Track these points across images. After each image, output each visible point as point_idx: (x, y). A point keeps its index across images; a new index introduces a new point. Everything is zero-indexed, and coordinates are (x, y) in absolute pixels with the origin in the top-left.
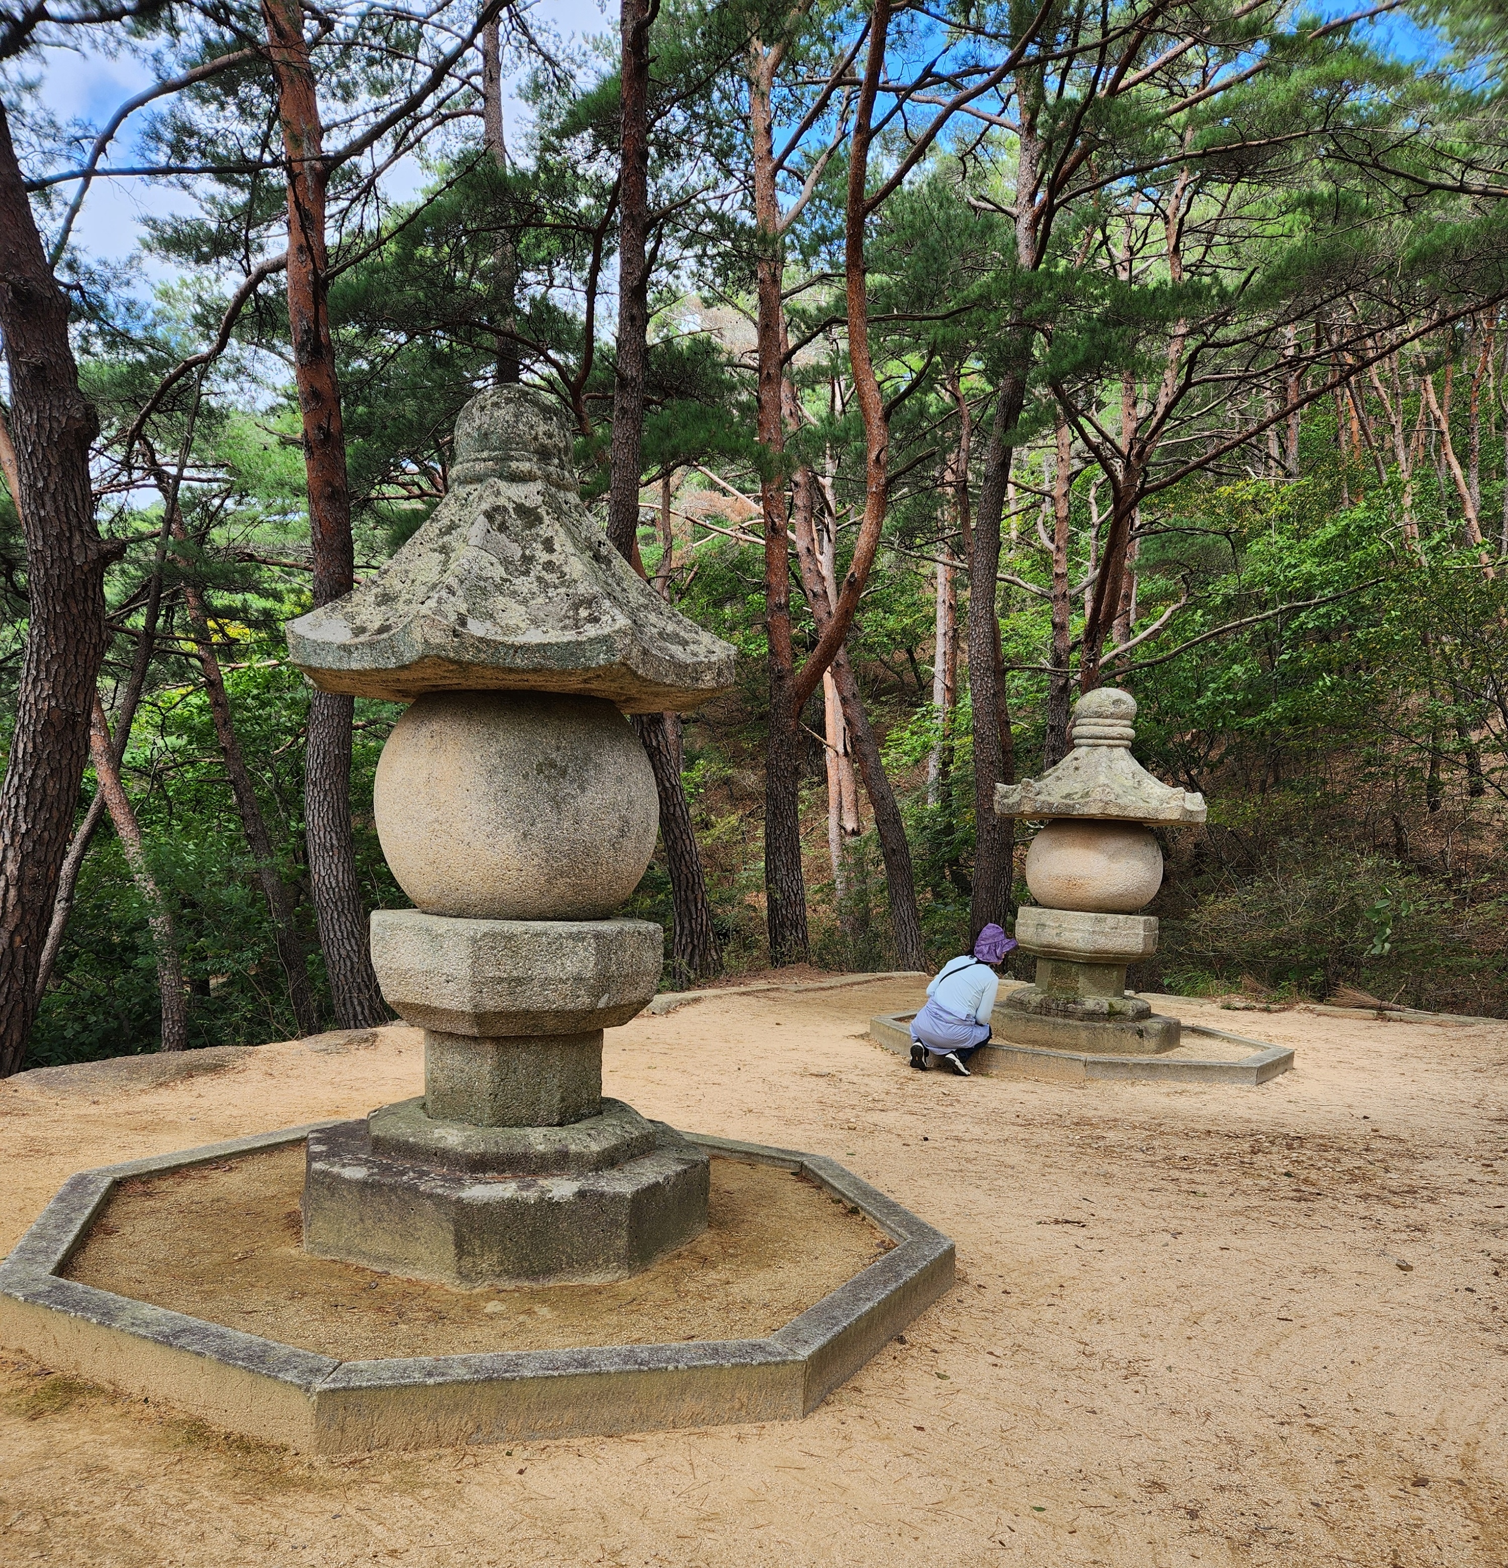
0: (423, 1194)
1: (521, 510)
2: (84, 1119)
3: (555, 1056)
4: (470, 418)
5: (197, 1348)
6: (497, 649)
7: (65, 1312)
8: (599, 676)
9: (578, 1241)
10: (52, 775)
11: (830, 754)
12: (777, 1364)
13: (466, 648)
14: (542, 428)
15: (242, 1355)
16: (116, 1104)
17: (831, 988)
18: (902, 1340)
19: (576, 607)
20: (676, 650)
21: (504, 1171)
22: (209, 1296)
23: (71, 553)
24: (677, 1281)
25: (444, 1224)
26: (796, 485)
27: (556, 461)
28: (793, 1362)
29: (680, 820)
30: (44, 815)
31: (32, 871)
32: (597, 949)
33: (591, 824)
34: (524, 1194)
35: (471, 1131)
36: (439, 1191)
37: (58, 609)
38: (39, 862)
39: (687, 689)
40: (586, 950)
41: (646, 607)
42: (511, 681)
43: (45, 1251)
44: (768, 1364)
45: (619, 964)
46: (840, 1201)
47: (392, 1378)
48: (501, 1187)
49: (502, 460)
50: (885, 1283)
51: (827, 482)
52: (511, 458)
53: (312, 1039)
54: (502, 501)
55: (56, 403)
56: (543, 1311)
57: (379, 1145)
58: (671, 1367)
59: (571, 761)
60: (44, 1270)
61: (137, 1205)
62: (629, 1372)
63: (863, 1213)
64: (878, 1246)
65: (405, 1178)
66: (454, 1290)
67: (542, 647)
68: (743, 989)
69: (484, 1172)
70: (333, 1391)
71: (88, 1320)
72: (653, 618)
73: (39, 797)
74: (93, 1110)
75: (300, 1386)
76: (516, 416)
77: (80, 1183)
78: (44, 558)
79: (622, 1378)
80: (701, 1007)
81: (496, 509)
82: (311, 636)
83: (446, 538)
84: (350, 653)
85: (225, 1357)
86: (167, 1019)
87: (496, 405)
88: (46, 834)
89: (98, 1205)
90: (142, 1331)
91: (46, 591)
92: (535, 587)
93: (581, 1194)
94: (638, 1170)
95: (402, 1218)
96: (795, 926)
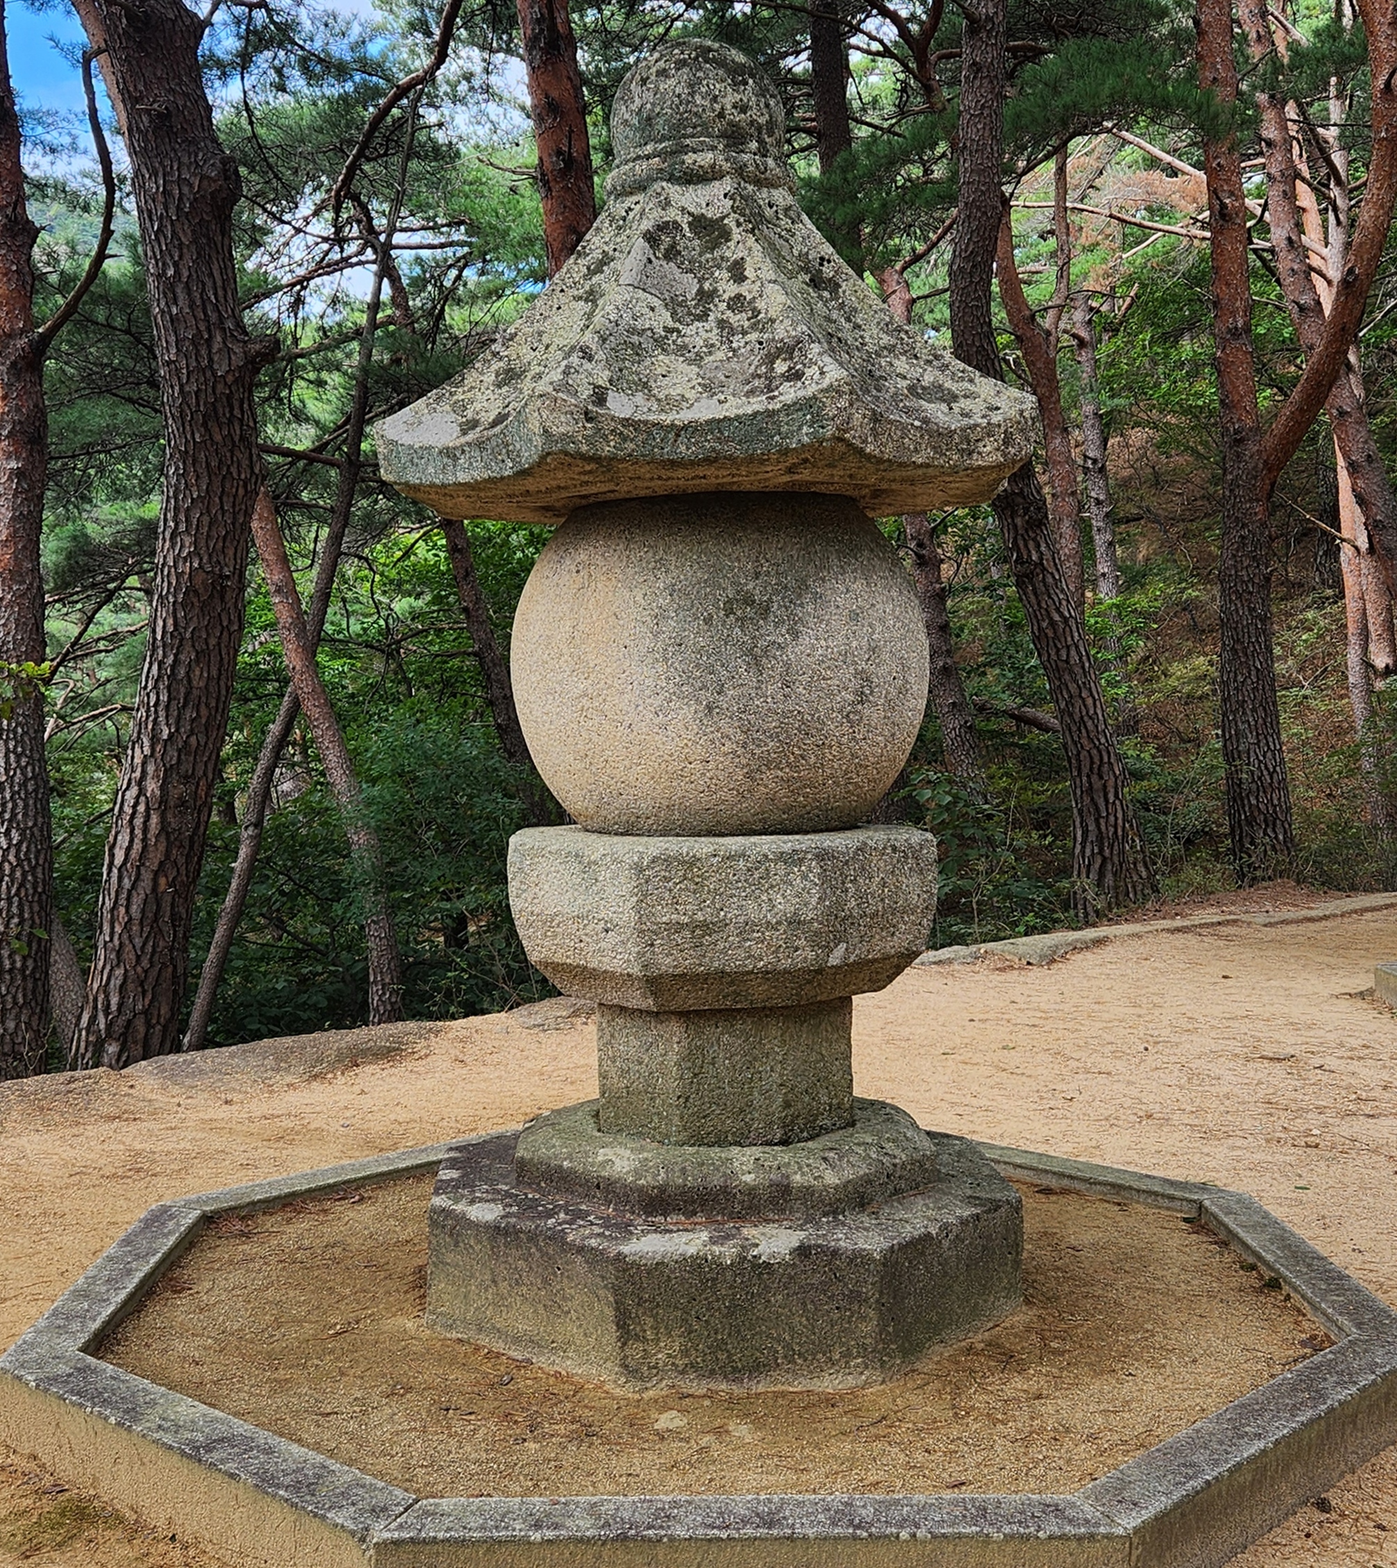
0: (572, 1245)
1: (701, 224)
2: (211, 1126)
3: (773, 1039)
4: (629, 100)
5: (231, 1466)
6: (649, 433)
7: (81, 1405)
8: (806, 461)
9: (799, 1322)
10: (198, 661)
11: (1346, 552)
12: (1080, 1539)
13: (605, 437)
14: (730, 98)
15: (287, 1481)
16: (253, 1105)
17: (1326, 918)
18: (1323, 1506)
19: (770, 360)
20: (937, 412)
21: (694, 1213)
22: (281, 1386)
23: (211, 360)
24: (958, 1390)
25: (601, 1293)
26: (1270, 144)
27: (754, 145)
28: (1108, 1537)
29: (1077, 670)
30: (190, 714)
31: (178, 790)
32: (823, 875)
33: (809, 687)
34: (716, 1249)
35: (651, 1152)
36: (593, 1242)
37: (197, 436)
38: (186, 777)
39: (954, 470)
40: (805, 877)
41: (891, 349)
42: (680, 480)
43: (83, 1317)
44: (1063, 1537)
45: (861, 897)
46: (1253, 1267)
47: (483, 1528)
48: (685, 1237)
49: (673, 153)
50: (1294, 1410)
51: (1331, 134)
52: (685, 149)
53: (523, 1010)
54: (672, 214)
55: (185, 160)
56: (741, 1430)
57: (525, 1172)
58: (904, 1535)
59: (777, 592)
60: (71, 1345)
61: (226, 1250)
62: (837, 1539)
63: (1286, 1289)
64: (1303, 1344)
65: (551, 1221)
66: (618, 1392)
67: (715, 425)
68: (1178, 922)
69: (665, 1215)
70: (397, 1543)
71: (106, 1418)
72: (901, 365)
73: (182, 690)
74: (223, 1112)
75: (353, 1533)
76: (691, 86)
77: (158, 1218)
78: (178, 370)
79: (827, 1547)
80: (1107, 952)
81: (663, 227)
82: (406, 439)
83: (595, 279)
84: (455, 458)
85: (265, 1482)
86: (375, 982)
87: (663, 73)
88: (193, 740)
89: (171, 1250)
90: (168, 1439)
91: (182, 417)
92: (714, 337)
93: (803, 1251)
94: (902, 1214)
95: (545, 1281)
96: (1271, 822)
